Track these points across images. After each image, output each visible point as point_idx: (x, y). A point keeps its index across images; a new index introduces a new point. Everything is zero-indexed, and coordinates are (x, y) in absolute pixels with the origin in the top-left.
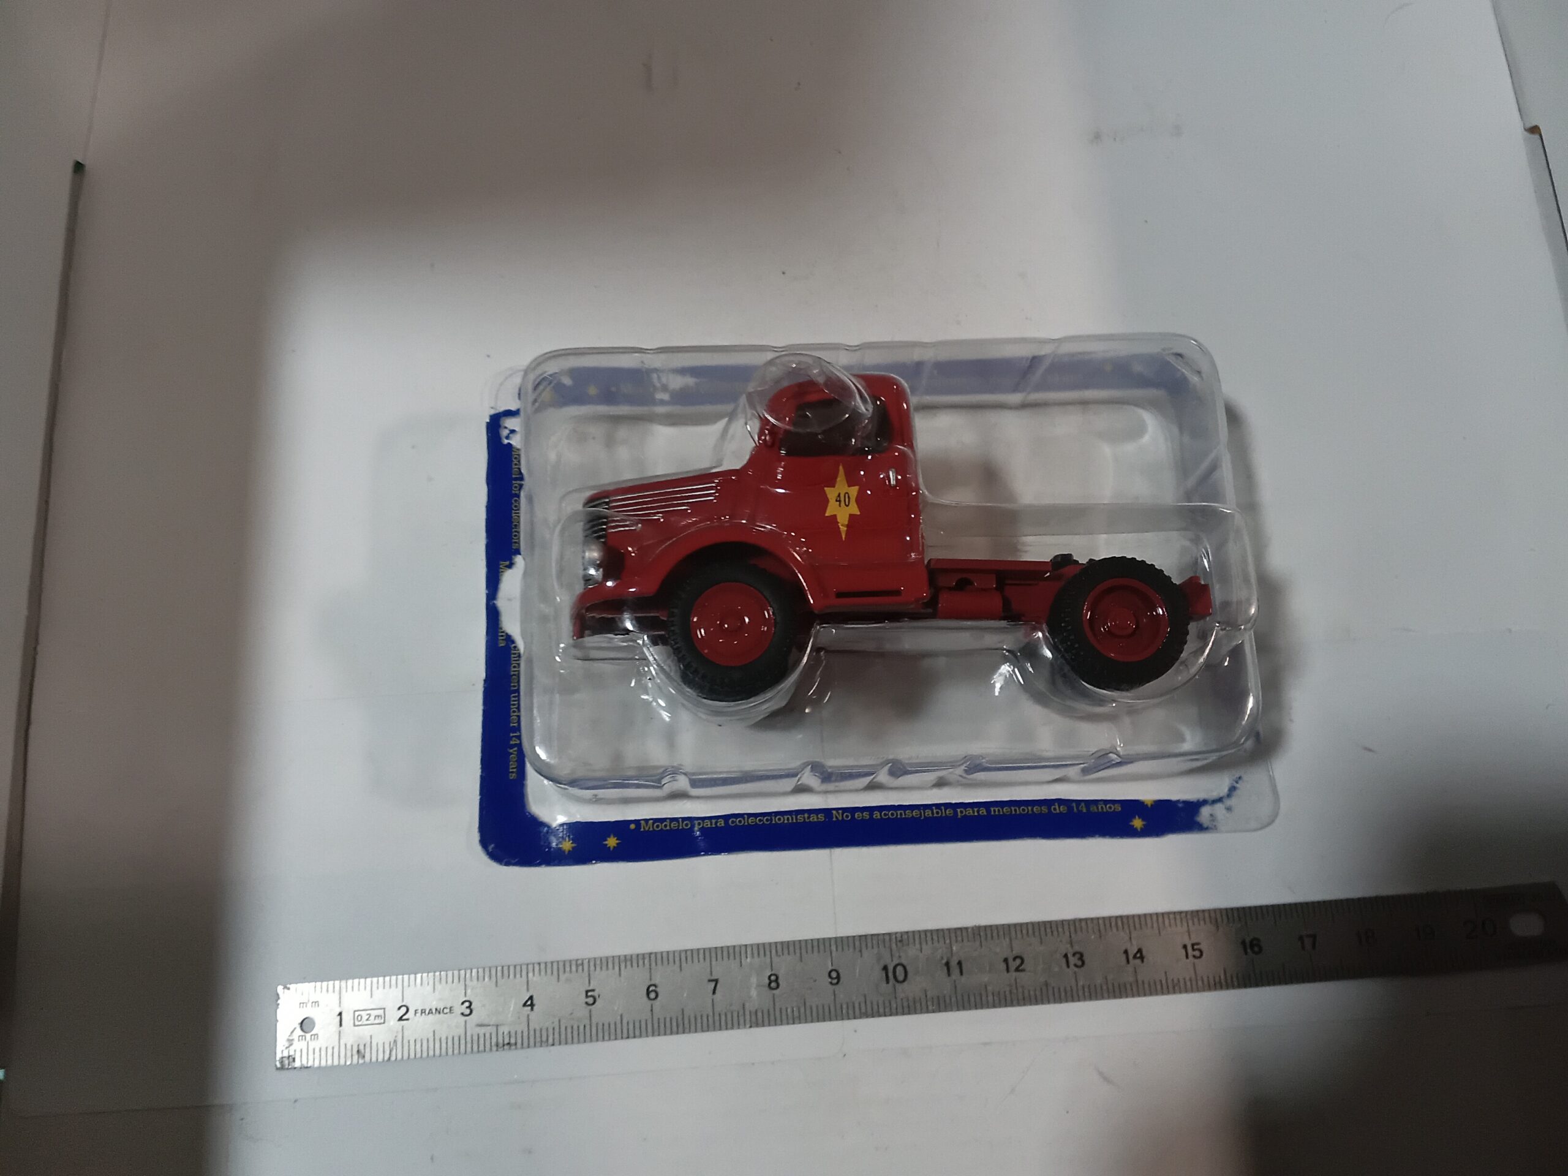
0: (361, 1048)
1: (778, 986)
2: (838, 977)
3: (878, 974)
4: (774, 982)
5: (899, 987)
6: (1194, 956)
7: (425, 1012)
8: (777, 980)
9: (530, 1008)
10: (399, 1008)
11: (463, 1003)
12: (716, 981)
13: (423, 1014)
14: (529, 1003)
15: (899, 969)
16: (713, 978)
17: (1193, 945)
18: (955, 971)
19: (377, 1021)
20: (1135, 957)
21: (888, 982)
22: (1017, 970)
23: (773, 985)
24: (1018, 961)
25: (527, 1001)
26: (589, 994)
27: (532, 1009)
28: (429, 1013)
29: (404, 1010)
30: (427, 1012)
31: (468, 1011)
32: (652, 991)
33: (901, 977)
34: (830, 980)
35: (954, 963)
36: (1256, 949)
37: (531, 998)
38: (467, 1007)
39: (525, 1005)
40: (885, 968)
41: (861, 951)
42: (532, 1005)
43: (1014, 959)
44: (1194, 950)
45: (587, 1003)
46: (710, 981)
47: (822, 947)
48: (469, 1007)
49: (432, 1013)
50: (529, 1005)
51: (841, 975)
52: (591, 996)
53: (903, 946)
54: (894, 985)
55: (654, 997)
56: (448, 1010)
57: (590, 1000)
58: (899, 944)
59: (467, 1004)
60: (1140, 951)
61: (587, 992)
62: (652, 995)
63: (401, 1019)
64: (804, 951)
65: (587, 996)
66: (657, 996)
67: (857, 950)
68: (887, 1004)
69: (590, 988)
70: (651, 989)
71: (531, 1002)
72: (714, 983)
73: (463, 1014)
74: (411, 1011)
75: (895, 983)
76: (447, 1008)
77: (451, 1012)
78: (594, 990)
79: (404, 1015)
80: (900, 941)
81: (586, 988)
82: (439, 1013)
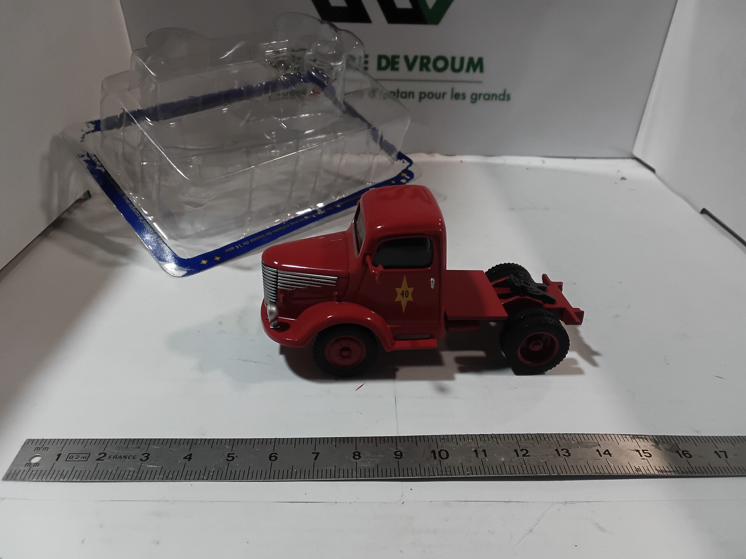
1: (360, 457)
2: (401, 455)
3: (429, 455)
5: (443, 461)
6: (646, 456)
7: (116, 457)
8: (359, 455)
9: (188, 460)
10: (100, 454)
11: (143, 455)
12: (318, 454)
15: (443, 453)
16: (316, 452)
17: (644, 451)
18: (481, 455)
19: (82, 459)
20: (604, 453)
21: (435, 458)
22: (524, 455)
24: (525, 452)
25: (187, 456)
26: (230, 455)
29: (102, 455)
30: (118, 457)
33: (444, 457)
34: (395, 456)
35: (480, 451)
38: (145, 457)
39: (185, 458)
40: (433, 452)
41: (416, 443)
42: (190, 459)
43: (522, 450)
44: (644, 453)
45: (227, 460)
46: (313, 453)
48: (147, 457)
49: (121, 458)
50: (187, 458)
51: (403, 454)
52: (231, 457)
53: (445, 442)
55: (274, 460)
56: (132, 458)
59: (146, 455)
60: (608, 450)
62: (273, 458)
63: (98, 459)
64: (378, 441)
65: (228, 456)
66: (276, 458)
67: (414, 442)
68: (435, 470)
69: (231, 453)
70: (272, 455)
71: (189, 457)
72: (316, 454)
73: (141, 460)
74: (107, 456)
75: (440, 459)
76: (132, 456)
77: (134, 458)
78: (234, 454)
79: (102, 458)
80: (443, 439)
81: (229, 453)
82: (126, 458)
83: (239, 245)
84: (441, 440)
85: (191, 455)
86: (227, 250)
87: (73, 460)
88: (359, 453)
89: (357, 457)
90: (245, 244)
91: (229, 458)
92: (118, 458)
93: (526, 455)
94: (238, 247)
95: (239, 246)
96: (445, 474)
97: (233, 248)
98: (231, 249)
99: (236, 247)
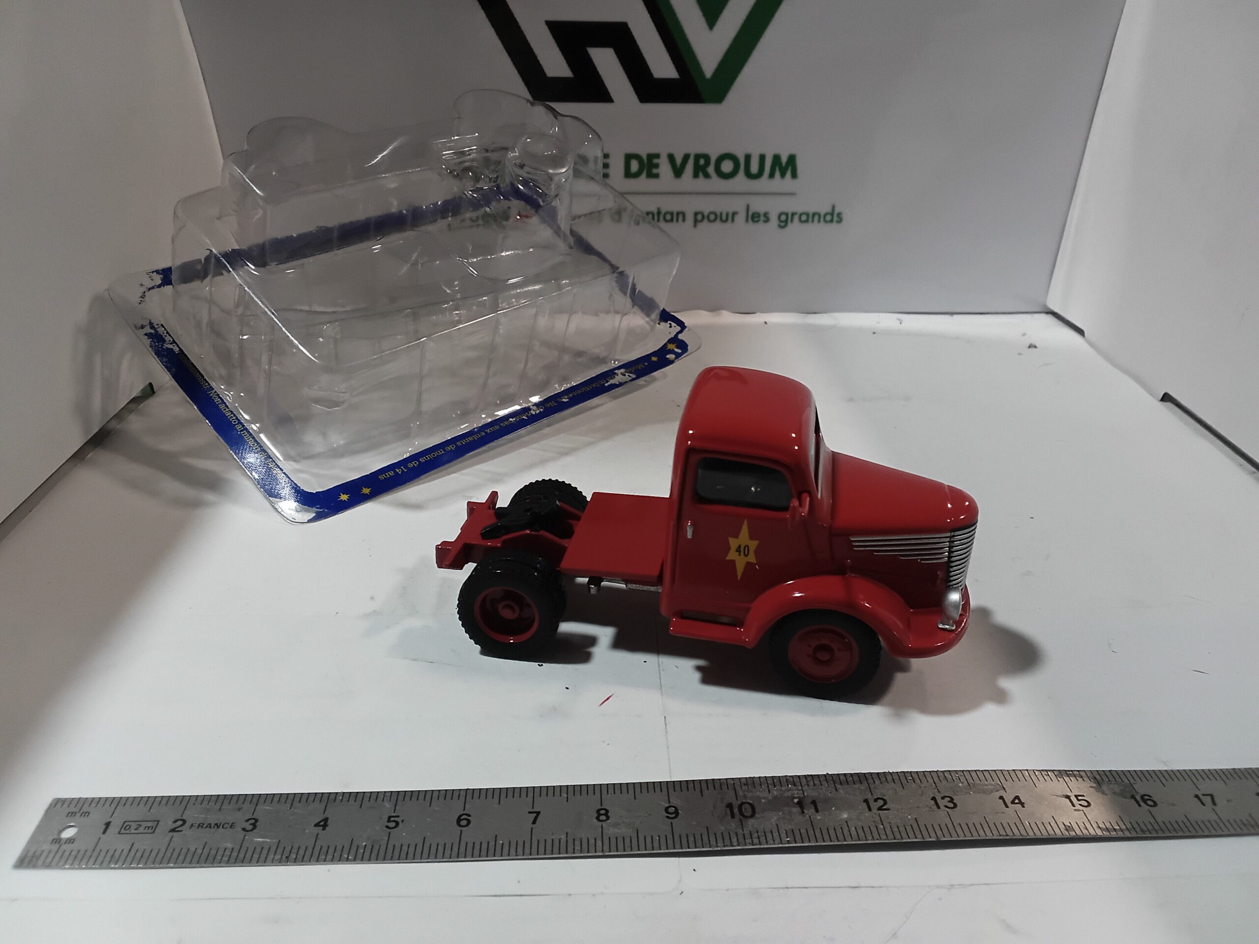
1: (608, 818)
2: (676, 812)
3: (722, 810)
4: (603, 814)
5: (747, 821)
6: (1079, 806)
7: (202, 826)
8: (606, 814)
9: (322, 828)
10: (175, 822)
11: (247, 821)
12: (538, 813)
13: (200, 827)
14: (322, 823)
15: (746, 807)
16: (534, 810)
17: (1077, 796)
18: (809, 810)
19: (146, 831)
20: (1013, 802)
21: (733, 816)
22: (880, 809)
24: (881, 802)
25: (320, 822)
26: (392, 819)
27: (324, 829)
28: (207, 827)
29: (179, 823)
30: (205, 826)
31: (250, 827)
32: (464, 819)
33: (748, 814)
34: (667, 815)
35: (807, 802)
38: (251, 824)
39: (317, 825)
40: (730, 806)
41: (701, 793)
42: (325, 826)
43: (876, 800)
44: (1079, 801)
45: (387, 827)
46: (530, 813)
47: (658, 789)
48: (254, 824)
49: (210, 827)
50: (321, 826)
51: (680, 811)
52: (394, 821)
53: (748, 786)
54: (741, 820)
55: (464, 825)
56: (229, 826)
57: (392, 825)
59: (252, 822)
60: (1018, 797)
61: (390, 817)
62: (463, 822)
63: (173, 830)
64: (638, 792)
65: (389, 821)
66: (469, 822)
67: (698, 790)
69: (394, 815)
70: (462, 818)
71: (324, 823)
72: (535, 815)
73: (244, 829)
74: (188, 824)
75: (742, 817)
76: (228, 824)
77: (232, 827)
78: (398, 816)
79: (178, 827)
80: (745, 785)
81: (390, 815)
82: (218, 827)
83: (402, 467)
84: (743, 786)
85: (326, 820)
86: (381, 477)
87: (130, 832)
88: (607, 811)
89: (603, 818)
90: (410, 465)
91: (391, 823)
92: (205, 828)
93: (885, 807)
94: (399, 471)
95: (401, 469)
96: (750, 843)
97: (392, 473)
98: (389, 474)
99: (398, 471)
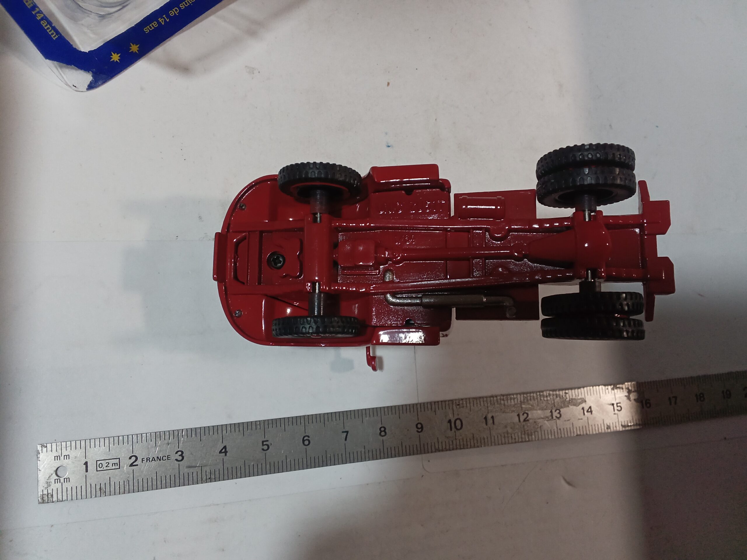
0: (103, 486)
1: (386, 434)
2: (422, 428)
3: (446, 425)
4: (383, 431)
5: (458, 433)
6: (618, 410)
7: (149, 460)
8: (385, 431)
10: (130, 458)
11: (176, 453)
12: (347, 432)
14: (224, 450)
15: (458, 422)
16: (344, 430)
17: (617, 404)
18: (490, 423)
19: (114, 467)
20: (588, 411)
21: (451, 429)
22: (525, 420)
23: (383, 433)
24: (525, 416)
25: (222, 450)
26: (265, 443)
27: (226, 455)
28: (152, 460)
29: (133, 459)
31: (180, 458)
32: (306, 440)
33: (459, 427)
34: (417, 429)
35: (489, 418)
36: (648, 405)
37: (225, 447)
39: (220, 452)
40: (450, 421)
41: (435, 411)
42: (226, 452)
43: (523, 414)
44: (617, 406)
45: (263, 449)
46: (343, 432)
47: (412, 409)
48: (181, 455)
49: (155, 460)
50: (223, 453)
51: (424, 426)
52: (266, 445)
53: (460, 408)
54: (455, 432)
55: (308, 443)
57: (265, 447)
58: (458, 407)
59: (180, 453)
60: (590, 407)
61: (263, 442)
62: (306, 443)
63: (132, 465)
64: (401, 412)
65: (263, 445)
67: (433, 410)
68: (451, 443)
69: (265, 440)
70: (305, 439)
73: (177, 460)
74: (139, 460)
75: (456, 430)
76: (165, 457)
77: (169, 459)
78: (268, 441)
79: (134, 462)
80: (458, 405)
81: (263, 440)
82: (160, 460)
86: (146, 30)
87: (104, 469)
88: (385, 429)
90: (172, 13)
94: (162, 21)
95: (164, 18)
96: (459, 448)
97: (155, 24)
98: (152, 25)
99: (160, 21)
